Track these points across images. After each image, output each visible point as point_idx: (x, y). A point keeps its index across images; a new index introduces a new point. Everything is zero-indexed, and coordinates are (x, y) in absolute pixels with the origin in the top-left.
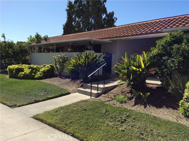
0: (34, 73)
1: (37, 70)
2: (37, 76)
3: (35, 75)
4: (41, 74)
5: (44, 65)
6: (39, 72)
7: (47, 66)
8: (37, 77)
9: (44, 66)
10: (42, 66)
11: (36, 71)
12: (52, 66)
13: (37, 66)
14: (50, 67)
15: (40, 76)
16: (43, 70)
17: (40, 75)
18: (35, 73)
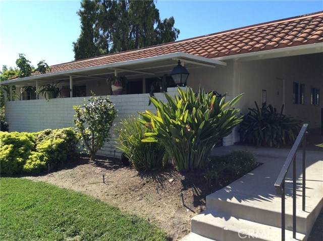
0: (21, 156)
1: (29, 146)
2: (30, 163)
3: (24, 163)
4: (41, 158)
5: (46, 130)
6: (35, 150)
7: (55, 132)
8: (32, 166)
9: (48, 133)
10: (40, 133)
11: (26, 150)
12: (69, 133)
13: (29, 134)
14: (65, 135)
15: (40, 165)
16: (45, 144)
17: (38, 161)
18: (25, 156)
